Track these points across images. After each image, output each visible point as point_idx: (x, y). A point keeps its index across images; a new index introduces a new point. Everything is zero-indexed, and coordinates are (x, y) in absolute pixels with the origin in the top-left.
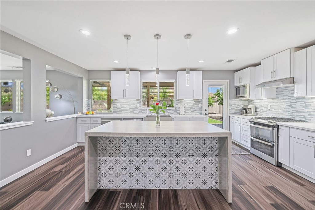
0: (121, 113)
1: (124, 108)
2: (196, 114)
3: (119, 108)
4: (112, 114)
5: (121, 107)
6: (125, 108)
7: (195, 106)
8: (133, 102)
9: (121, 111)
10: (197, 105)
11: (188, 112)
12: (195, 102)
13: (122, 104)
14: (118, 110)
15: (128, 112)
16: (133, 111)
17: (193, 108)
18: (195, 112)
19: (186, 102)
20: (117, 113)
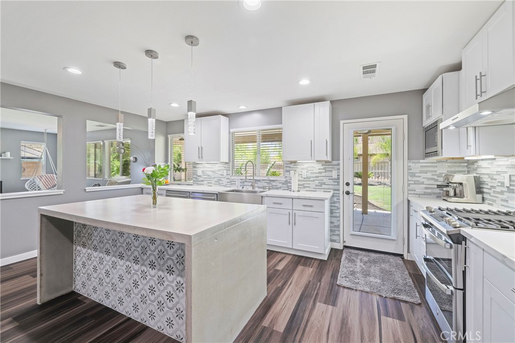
0: (203, 184)
1: (206, 177)
2: (324, 191)
3: (200, 176)
4: (192, 185)
5: (204, 175)
6: (208, 176)
7: (323, 174)
8: (219, 167)
9: (203, 181)
10: (328, 174)
11: (309, 187)
12: (323, 167)
13: (204, 169)
14: (200, 180)
15: (211, 183)
16: (219, 182)
17: (320, 178)
18: (324, 186)
19: (306, 166)
20: (198, 184)
